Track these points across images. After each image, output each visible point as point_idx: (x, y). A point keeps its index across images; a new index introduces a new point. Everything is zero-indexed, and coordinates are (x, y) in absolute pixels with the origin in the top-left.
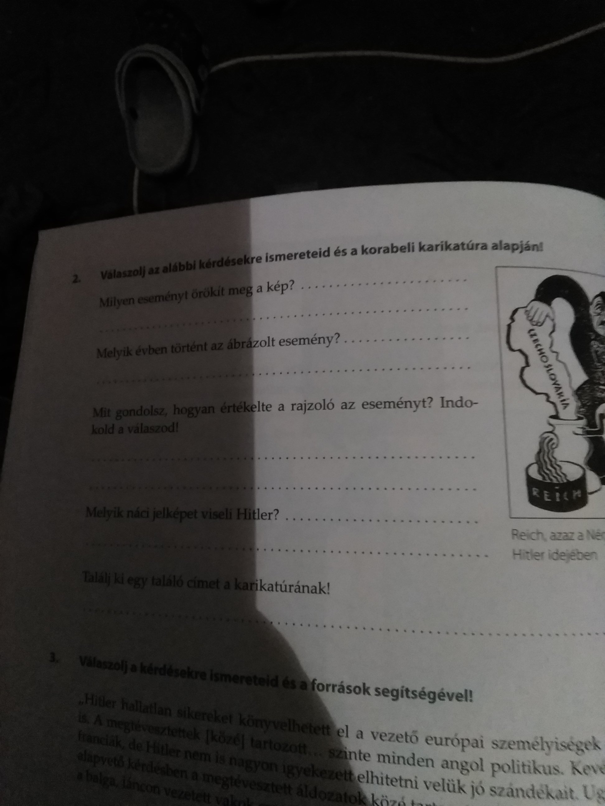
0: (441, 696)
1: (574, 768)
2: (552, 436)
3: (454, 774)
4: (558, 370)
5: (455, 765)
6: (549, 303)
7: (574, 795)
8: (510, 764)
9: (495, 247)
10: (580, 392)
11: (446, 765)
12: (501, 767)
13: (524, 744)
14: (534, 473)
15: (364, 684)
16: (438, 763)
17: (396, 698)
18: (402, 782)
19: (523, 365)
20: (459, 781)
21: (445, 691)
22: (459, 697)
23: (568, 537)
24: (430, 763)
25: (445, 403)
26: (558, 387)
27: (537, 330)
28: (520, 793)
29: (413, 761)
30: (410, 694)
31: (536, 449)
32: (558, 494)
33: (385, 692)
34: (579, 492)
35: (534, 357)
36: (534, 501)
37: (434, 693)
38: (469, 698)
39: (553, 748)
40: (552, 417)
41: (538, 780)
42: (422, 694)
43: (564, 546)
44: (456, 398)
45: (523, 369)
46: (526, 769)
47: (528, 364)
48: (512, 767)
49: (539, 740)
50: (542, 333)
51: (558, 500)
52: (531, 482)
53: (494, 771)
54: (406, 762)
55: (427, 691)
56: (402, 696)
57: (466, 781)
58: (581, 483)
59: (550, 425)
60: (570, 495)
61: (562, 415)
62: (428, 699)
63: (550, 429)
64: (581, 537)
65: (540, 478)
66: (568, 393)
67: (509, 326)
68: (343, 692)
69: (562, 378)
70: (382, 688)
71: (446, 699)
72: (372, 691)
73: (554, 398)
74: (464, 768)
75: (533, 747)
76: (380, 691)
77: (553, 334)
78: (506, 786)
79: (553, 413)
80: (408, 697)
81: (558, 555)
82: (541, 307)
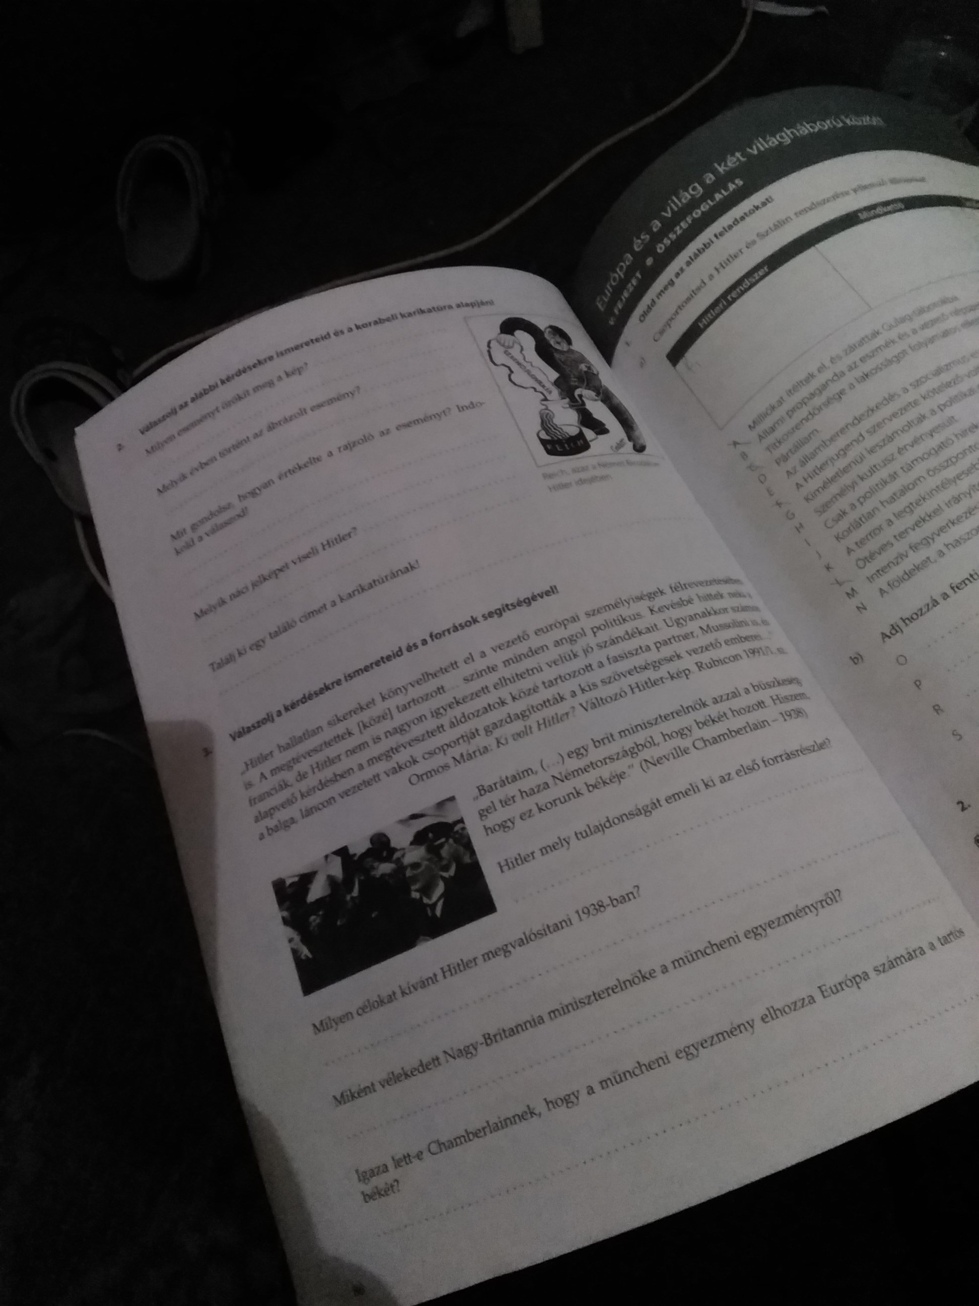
0: (534, 598)
1: (651, 610)
2: (547, 411)
3: (565, 648)
4: (534, 372)
5: (564, 641)
6: (513, 335)
7: (658, 627)
8: (605, 623)
9: (458, 306)
10: (557, 383)
11: (557, 643)
12: (599, 628)
13: (608, 607)
14: (544, 436)
15: (472, 617)
16: (551, 646)
17: (500, 615)
18: (530, 672)
19: (508, 372)
20: (572, 651)
21: (535, 594)
22: (547, 593)
23: (584, 469)
24: (545, 648)
25: (461, 409)
26: (540, 383)
27: (510, 351)
28: (619, 639)
29: (533, 652)
30: (510, 607)
31: (540, 421)
32: (566, 445)
33: (491, 614)
34: (582, 441)
35: (514, 367)
36: (549, 452)
37: (528, 598)
38: (555, 591)
39: (631, 602)
40: (543, 400)
41: (629, 626)
42: (520, 603)
43: (583, 475)
44: (467, 403)
45: (510, 376)
46: (618, 622)
47: (512, 372)
48: (607, 625)
49: (619, 601)
50: (515, 352)
51: (568, 448)
52: (543, 442)
53: (594, 633)
54: (526, 656)
55: (522, 599)
56: (504, 611)
57: (578, 648)
58: (581, 435)
59: (543, 405)
60: (575, 443)
61: (548, 398)
62: (525, 605)
63: (544, 407)
64: (594, 467)
65: (548, 438)
66: (548, 385)
67: (489, 352)
68: (458, 630)
69: (540, 377)
70: (487, 613)
71: (539, 598)
72: (480, 619)
73: (539, 388)
74: (572, 640)
75: (616, 606)
76: (487, 615)
77: (523, 352)
78: (607, 639)
79: (542, 397)
80: (509, 609)
81: (581, 482)
82: (507, 338)
